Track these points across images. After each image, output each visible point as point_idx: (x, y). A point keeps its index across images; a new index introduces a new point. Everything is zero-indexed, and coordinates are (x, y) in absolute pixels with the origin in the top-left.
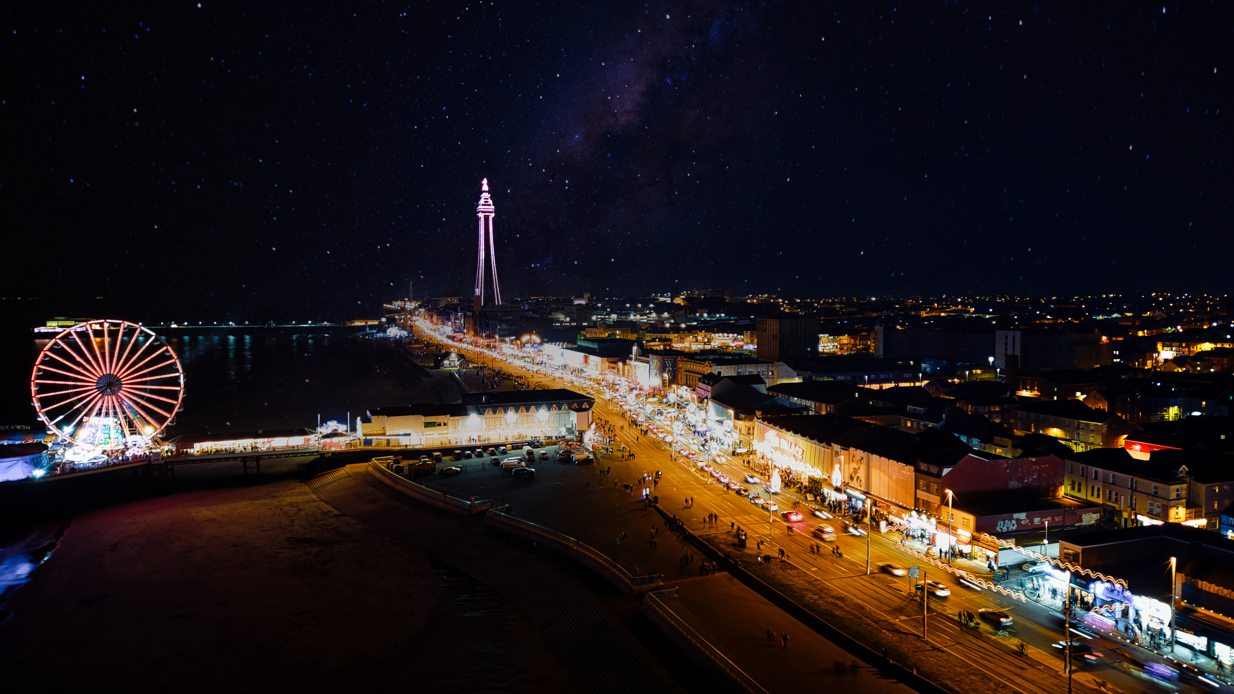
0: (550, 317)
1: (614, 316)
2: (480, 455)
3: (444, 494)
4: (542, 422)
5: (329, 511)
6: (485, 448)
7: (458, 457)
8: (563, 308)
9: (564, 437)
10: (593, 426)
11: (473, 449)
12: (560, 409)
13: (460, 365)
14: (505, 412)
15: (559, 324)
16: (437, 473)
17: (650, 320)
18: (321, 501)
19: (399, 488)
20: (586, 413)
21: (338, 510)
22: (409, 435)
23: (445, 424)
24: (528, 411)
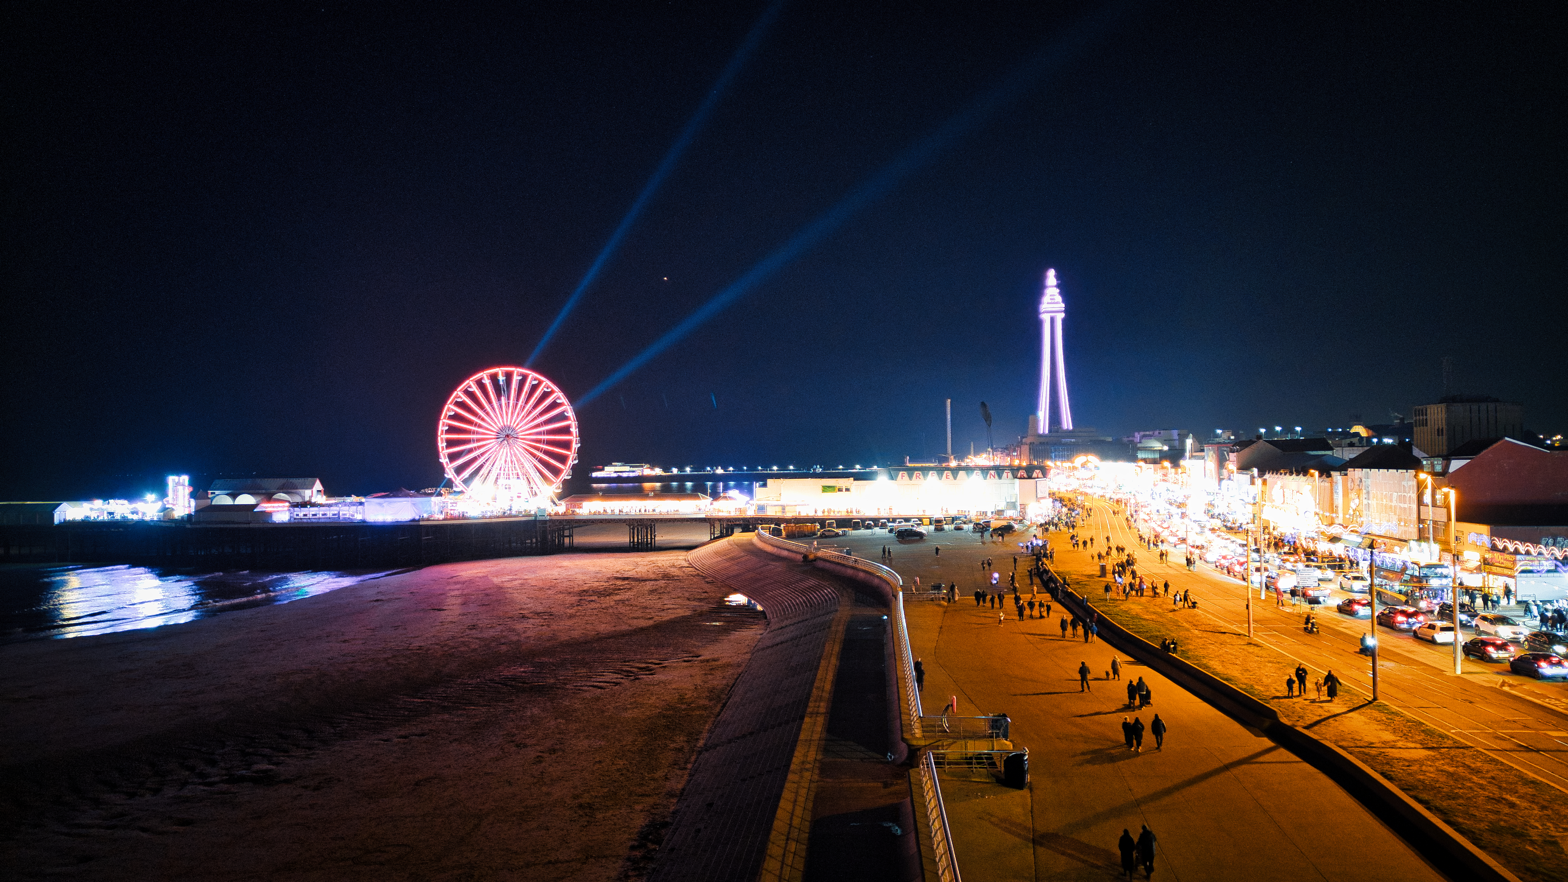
2: (882, 526)
4: (974, 490)
6: (893, 520)
11: (876, 520)
12: (1000, 477)
14: (925, 477)
20: (1032, 482)
23: (847, 490)
24: (955, 478)
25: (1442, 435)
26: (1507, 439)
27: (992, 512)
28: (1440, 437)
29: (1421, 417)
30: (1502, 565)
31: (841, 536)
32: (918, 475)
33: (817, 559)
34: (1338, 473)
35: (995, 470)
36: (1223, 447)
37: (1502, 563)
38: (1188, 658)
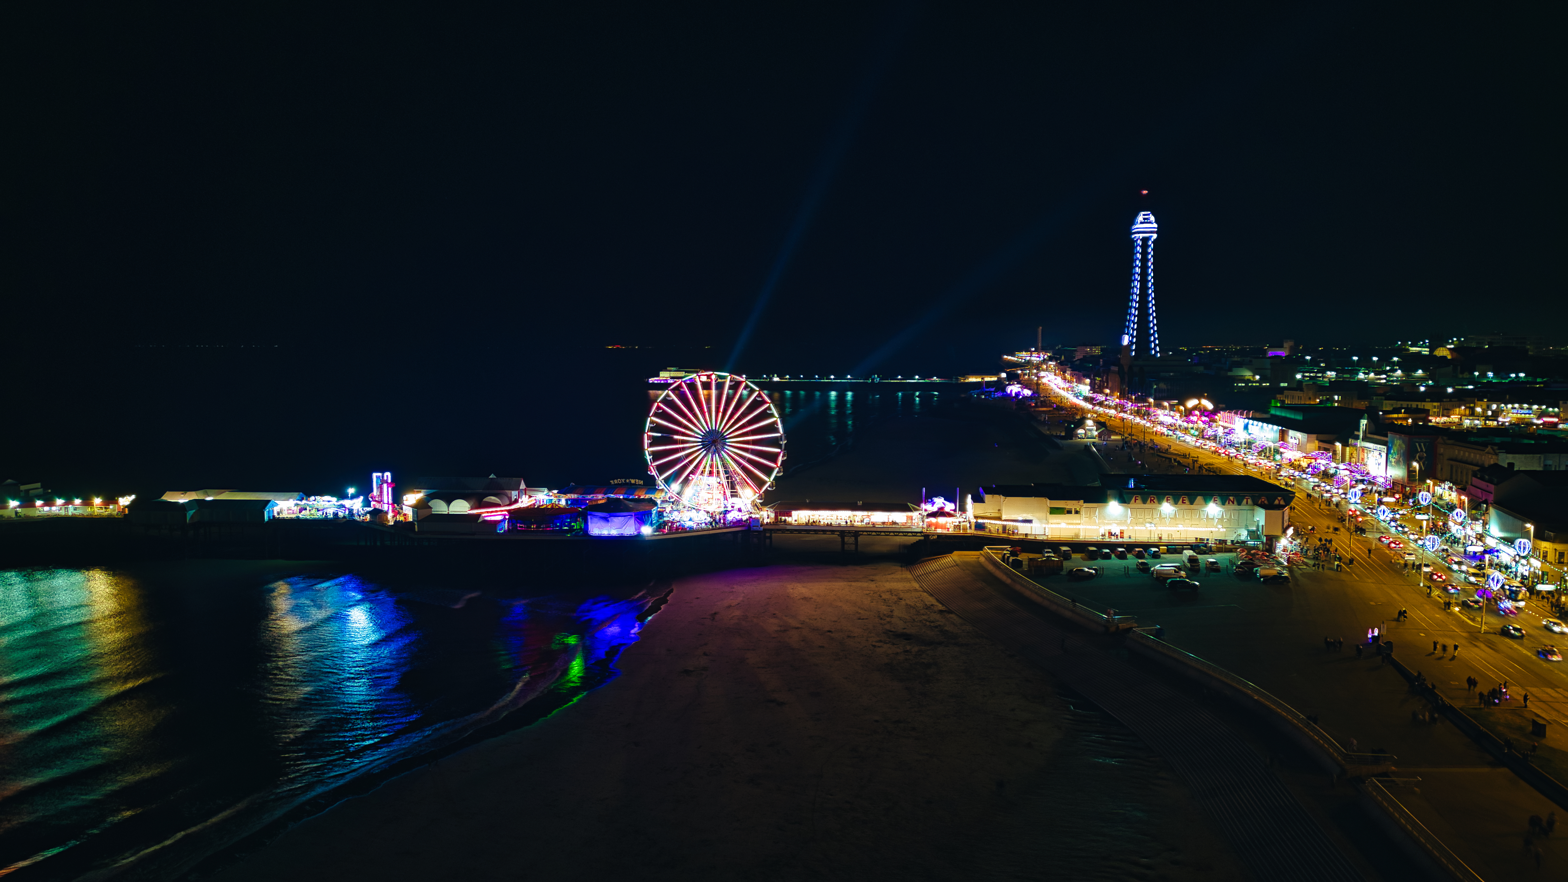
0: (1230, 374)
1: (1331, 374)
2: (1122, 556)
3: (1074, 601)
4: (1213, 519)
5: (932, 605)
6: (1130, 547)
7: (1092, 556)
8: (1251, 361)
9: (1244, 542)
10: (1290, 531)
11: (1113, 546)
12: (1239, 504)
13: (1100, 435)
14: (1160, 502)
15: (1243, 385)
16: (1064, 573)
17: (1393, 381)
18: (926, 592)
19: (1018, 587)
20: (1280, 512)
21: (943, 605)
22: (1030, 521)
23: (1077, 512)
24: (1192, 503)
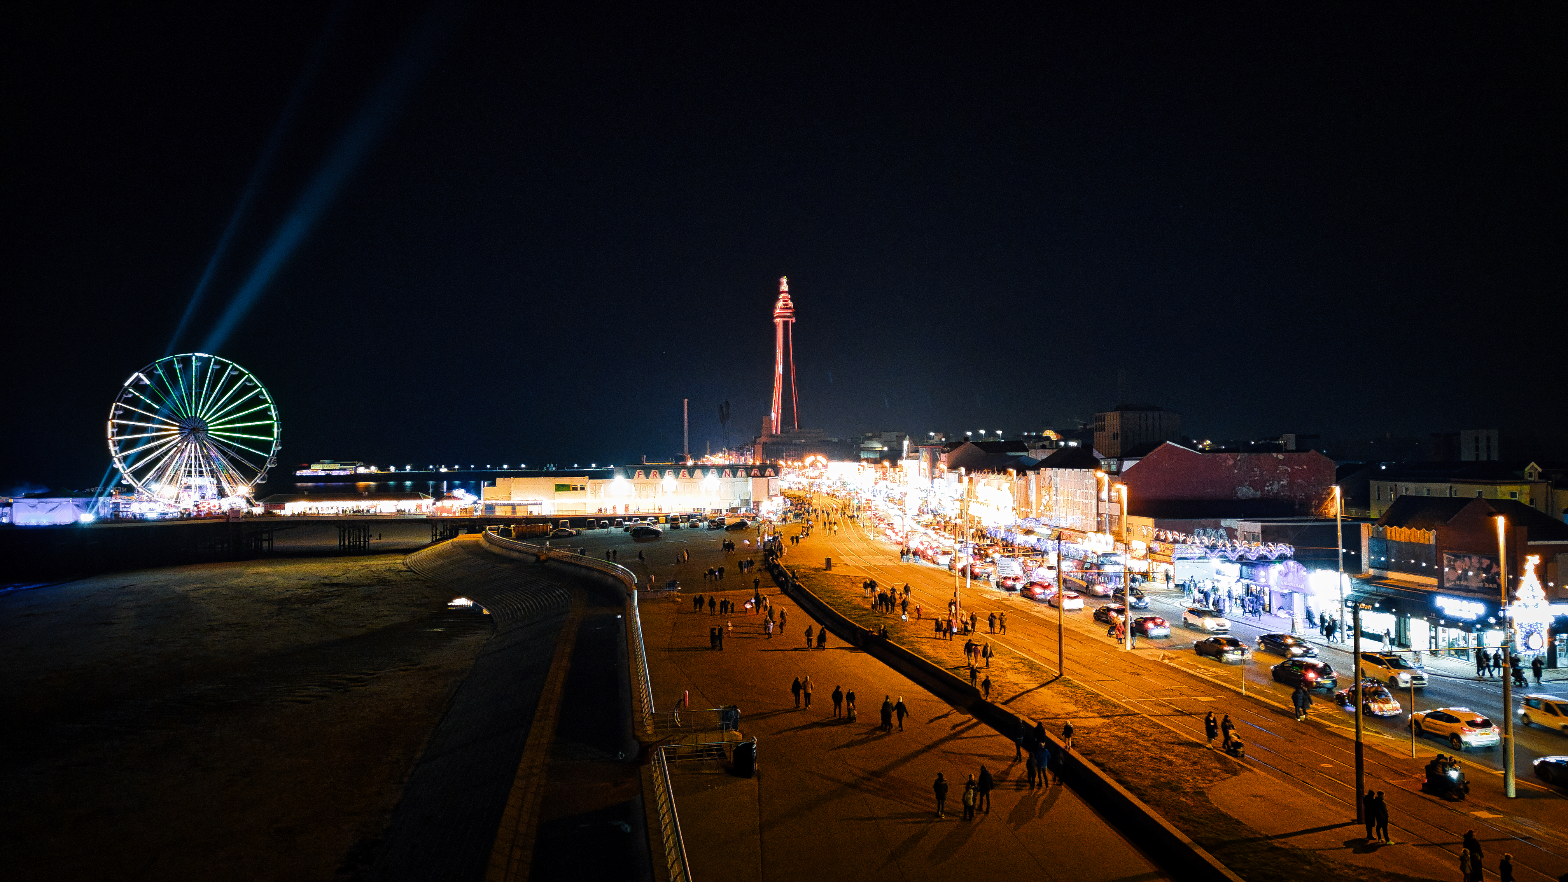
4: (710, 489)
10: (779, 500)
12: (735, 476)
14: (662, 475)
22: (541, 503)
23: (583, 488)
24: (691, 476)
25: (1117, 439)
26: (1168, 442)
27: (727, 510)
28: (1115, 441)
29: (1100, 423)
30: (1164, 553)
31: (574, 535)
32: (655, 473)
33: (549, 559)
34: (1033, 472)
35: (731, 468)
36: (936, 448)
37: (1164, 551)
38: (903, 644)
